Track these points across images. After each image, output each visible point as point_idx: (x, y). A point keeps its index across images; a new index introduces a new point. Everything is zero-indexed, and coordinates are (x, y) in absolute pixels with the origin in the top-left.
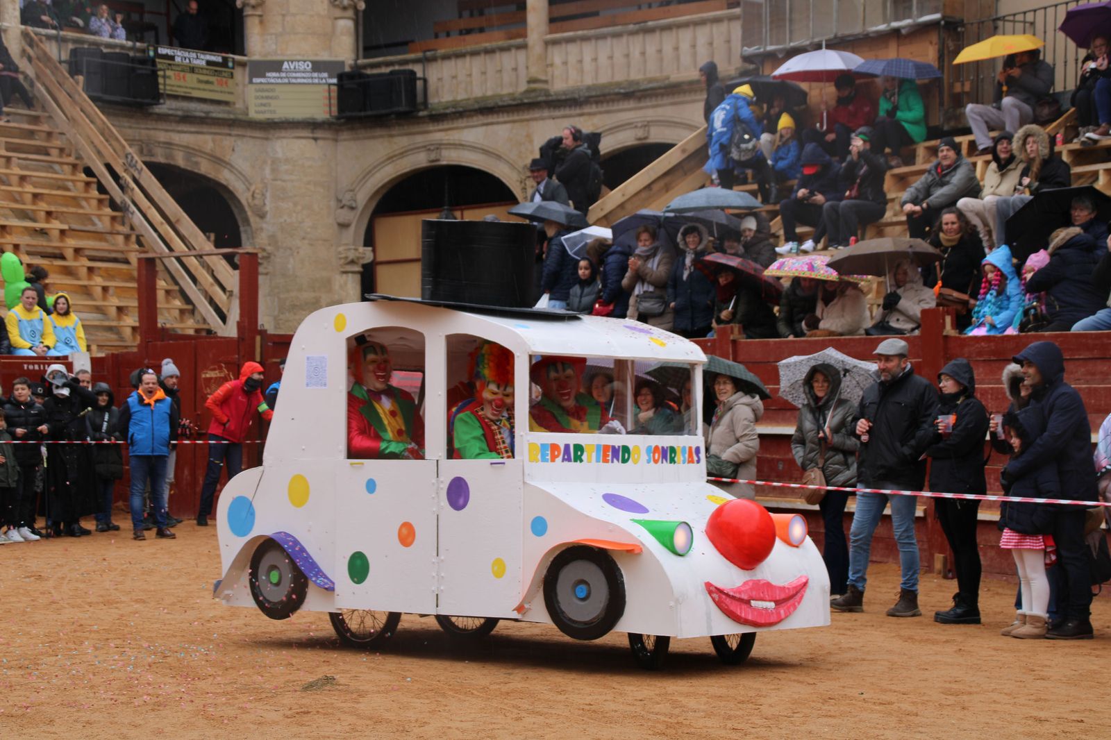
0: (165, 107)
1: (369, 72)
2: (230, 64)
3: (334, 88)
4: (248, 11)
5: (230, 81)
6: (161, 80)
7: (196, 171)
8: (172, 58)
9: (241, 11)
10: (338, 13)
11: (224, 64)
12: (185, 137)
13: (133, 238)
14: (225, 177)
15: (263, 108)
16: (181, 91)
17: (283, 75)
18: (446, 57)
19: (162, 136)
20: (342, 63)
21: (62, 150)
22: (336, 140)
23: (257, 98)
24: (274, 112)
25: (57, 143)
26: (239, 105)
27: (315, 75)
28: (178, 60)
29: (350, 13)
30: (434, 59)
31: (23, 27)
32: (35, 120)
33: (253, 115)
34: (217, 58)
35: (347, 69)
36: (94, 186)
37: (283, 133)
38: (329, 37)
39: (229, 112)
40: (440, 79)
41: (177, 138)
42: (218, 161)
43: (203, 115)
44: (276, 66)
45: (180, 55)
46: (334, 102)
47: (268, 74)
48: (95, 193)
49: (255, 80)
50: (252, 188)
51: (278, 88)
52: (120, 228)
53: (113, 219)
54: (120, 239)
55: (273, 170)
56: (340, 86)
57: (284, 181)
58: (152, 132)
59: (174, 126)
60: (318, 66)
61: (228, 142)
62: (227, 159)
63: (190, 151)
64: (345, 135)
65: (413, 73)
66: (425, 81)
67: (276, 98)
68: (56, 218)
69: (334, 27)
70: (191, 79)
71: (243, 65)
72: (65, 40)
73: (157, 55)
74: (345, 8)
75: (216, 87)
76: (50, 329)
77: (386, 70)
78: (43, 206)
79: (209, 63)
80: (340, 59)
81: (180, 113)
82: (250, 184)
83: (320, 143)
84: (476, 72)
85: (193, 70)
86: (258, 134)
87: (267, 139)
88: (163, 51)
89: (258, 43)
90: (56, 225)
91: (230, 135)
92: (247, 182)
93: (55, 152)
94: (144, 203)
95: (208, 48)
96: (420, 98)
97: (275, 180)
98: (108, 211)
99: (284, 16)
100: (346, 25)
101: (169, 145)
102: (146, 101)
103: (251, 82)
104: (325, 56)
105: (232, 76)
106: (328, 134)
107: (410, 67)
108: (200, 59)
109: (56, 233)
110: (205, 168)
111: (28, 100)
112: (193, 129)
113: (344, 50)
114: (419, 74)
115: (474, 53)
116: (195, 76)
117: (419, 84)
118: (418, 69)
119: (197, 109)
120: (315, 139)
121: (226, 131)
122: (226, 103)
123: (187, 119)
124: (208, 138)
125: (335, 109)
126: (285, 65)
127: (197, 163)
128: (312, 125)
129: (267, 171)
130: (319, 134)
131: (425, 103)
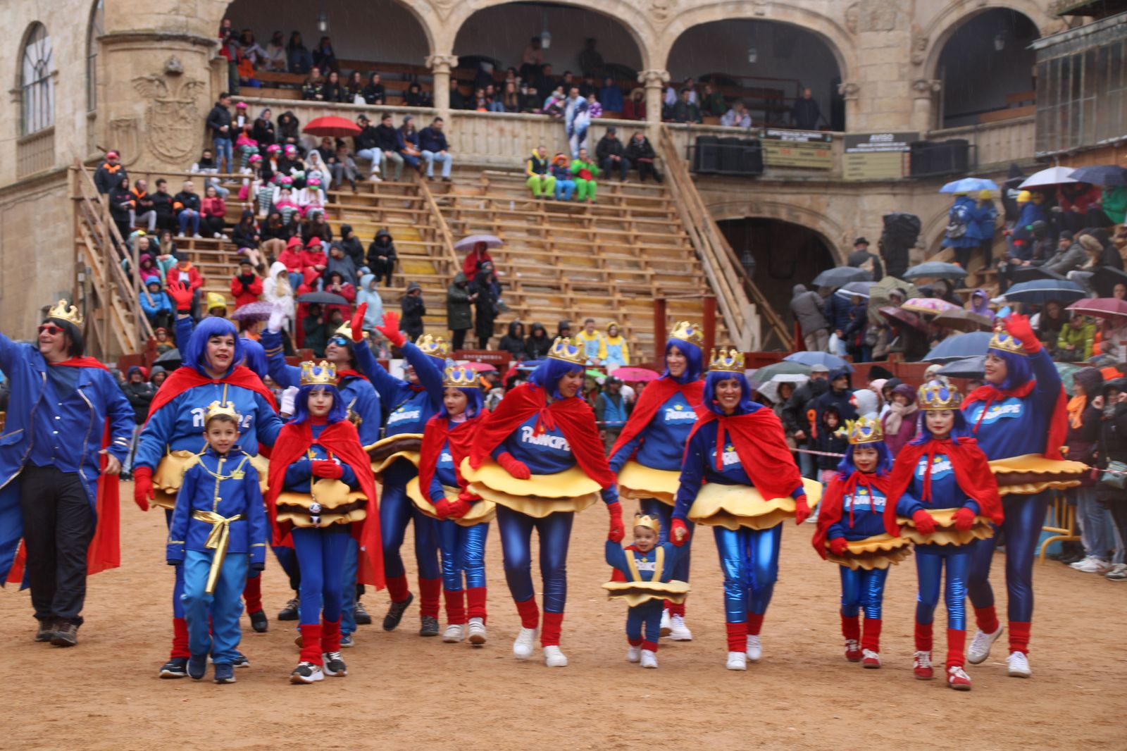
0: (770, 175)
1: (937, 141)
2: (829, 139)
3: (907, 155)
4: (848, 97)
5: (828, 153)
6: (764, 155)
7: (796, 222)
8: (779, 137)
9: (843, 96)
10: (917, 94)
11: (823, 139)
12: (787, 197)
13: (704, 280)
14: (821, 226)
15: (853, 172)
16: (786, 163)
17: (871, 145)
18: (992, 128)
19: (768, 198)
20: (916, 135)
21: (673, 214)
22: (911, 195)
23: (851, 164)
24: (862, 174)
25: (673, 209)
26: (836, 170)
27: (896, 144)
28: (784, 139)
29: (927, 94)
30: (982, 130)
31: (662, 123)
32: (662, 192)
33: (848, 177)
34: (817, 135)
35: (922, 139)
36: (688, 241)
37: (869, 191)
38: (908, 114)
39: (826, 176)
40: (988, 146)
41: (781, 198)
42: (815, 214)
43: (800, 179)
44: (865, 138)
45: (786, 135)
46: (907, 165)
47: (860, 145)
48: (688, 246)
49: (850, 150)
50: (844, 234)
51: (867, 156)
52: (699, 273)
53: (695, 265)
54: (696, 280)
55: (862, 220)
56: (912, 154)
57: (869, 228)
58: (760, 195)
59: (778, 190)
60: (898, 137)
61: (824, 199)
62: (822, 212)
63: (791, 208)
64: (918, 191)
65: (966, 142)
66: (976, 147)
67: (864, 163)
68: (651, 266)
69: (913, 106)
70: (795, 153)
71: (840, 138)
72: (693, 130)
73: (767, 137)
74: (922, 91)
75: (815, 158)
76: (603, 347)
77: (944, 140)
78: (645, 258)
79: (811, 139)
80: (916, 131)
81: (782, 179)
82: (843, 231)
83: (899, 197)
84: (1013, 138)
85: (796, 145)
86: (849, 192)
87: (858, 195)
88: (772, 132)
89: (854, 122)
90: (650, 271)
91: (825, 194)
92: (840, 229)
93: (670, 216)
94: (711, 254)
95: (810, 127)
96: (971, 161)
97: (863, 227)
98: (693, 260)
99: (873, 99)
100: (923, 103)
101: (774, 204)
102: (753, 172)
103: (846, 152)
104: (904, 129)
105: (829, 148)
106: (905, 191)
107: (965, 138)
108: (803, 137)
109: (648, 278)
110: (804, 220)
111: (659, 178)
112: (794, 191)
113: (920, 122)
114: (971, 143)
115: (1013, 125)
116: (798, 150)
117: (971, 150)
118: (970, 139)
119: (798, 175)
120: (894, 195)
121: (822, 191)
122: (825, 169)
123: (788, 184)
124: (807, 197)
125: (907, 171)
126: (873, 138)
127: (797, 217)
128: (890, 184)
129: (857, 221)
130: (897, 190)
131: (976, 165)
